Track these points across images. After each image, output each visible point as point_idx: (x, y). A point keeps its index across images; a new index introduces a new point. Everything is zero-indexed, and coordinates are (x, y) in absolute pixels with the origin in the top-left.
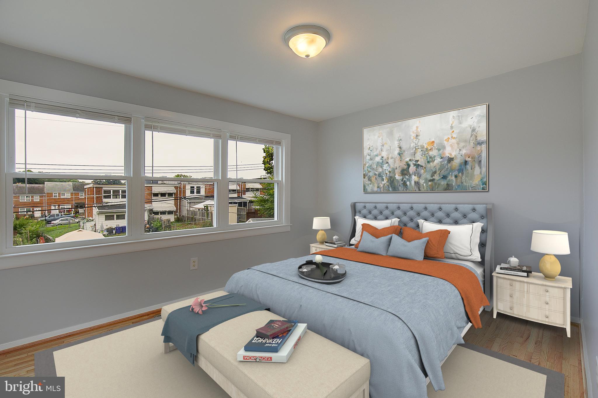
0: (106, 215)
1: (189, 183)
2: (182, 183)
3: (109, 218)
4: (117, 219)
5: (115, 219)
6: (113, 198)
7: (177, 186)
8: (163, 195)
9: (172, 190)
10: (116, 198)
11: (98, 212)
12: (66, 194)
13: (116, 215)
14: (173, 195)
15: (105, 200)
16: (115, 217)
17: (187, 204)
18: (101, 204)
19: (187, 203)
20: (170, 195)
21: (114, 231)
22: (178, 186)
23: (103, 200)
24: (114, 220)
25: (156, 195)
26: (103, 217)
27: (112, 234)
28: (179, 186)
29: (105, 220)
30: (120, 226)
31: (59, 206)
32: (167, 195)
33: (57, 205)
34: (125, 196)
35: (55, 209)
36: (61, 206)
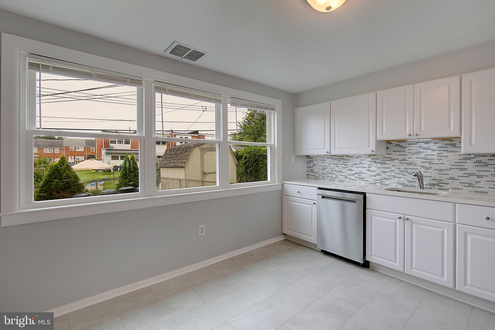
0: (112, 155)
1: (179, 134)
2: (173, 134)
3: (115, 158)
4: (121, 159)
5: (120, 159)
6: (118, 144)
8: (158, 143)
10: (120, 144)
11: (106, 153)
12: (80, 148)
13: (121, 156)
15: (111, 145)
16: (120, 157)
18: (108, 148)
22: (170, 136)
23: (110, 145)
24: (119, 160)
26: (109, 157)
27: (117, 171)
29: (112, 160)
31: (75, 157)
32: (161, 144)
33: (73, 156)
34: (127, 142)
35: (72, 160)
36: (76, 157)
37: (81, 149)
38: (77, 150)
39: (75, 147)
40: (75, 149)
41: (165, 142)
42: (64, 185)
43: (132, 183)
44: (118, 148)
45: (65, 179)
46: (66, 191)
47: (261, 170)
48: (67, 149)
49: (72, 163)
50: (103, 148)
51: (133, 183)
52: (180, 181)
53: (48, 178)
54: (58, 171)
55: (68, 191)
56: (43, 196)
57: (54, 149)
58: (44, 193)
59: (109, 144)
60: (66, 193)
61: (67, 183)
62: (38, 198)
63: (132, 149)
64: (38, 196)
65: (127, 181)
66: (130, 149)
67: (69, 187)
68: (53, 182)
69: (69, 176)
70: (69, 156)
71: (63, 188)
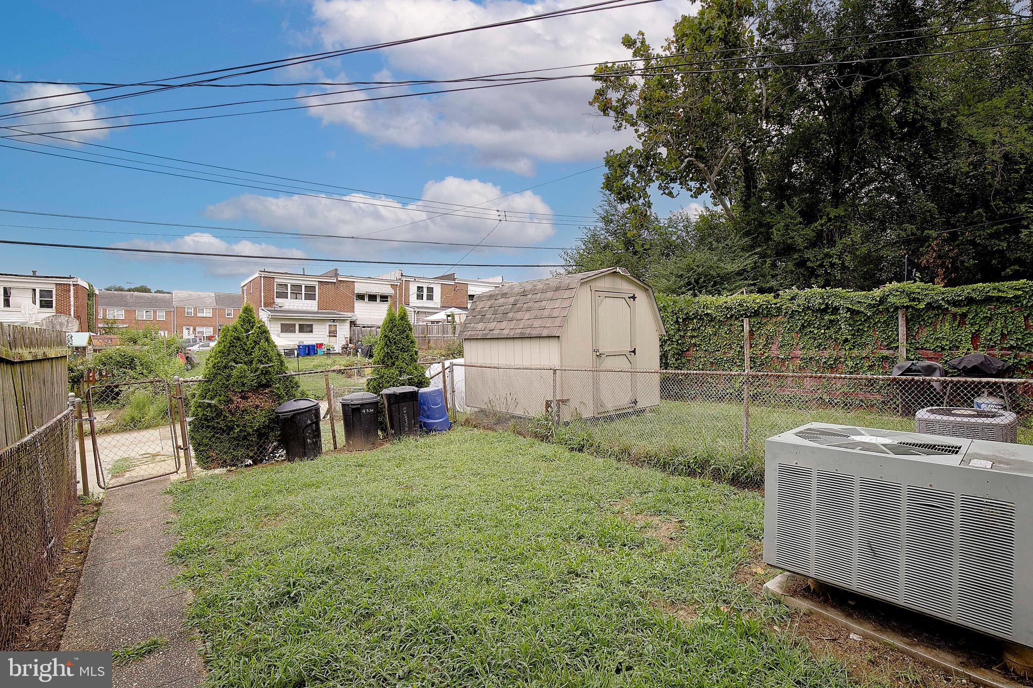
0: (282, 322)
2: (404, 279)
3: (288, 328)
4: (299, 332)
5: (297, 330)
6: (291, 299)
7: (395, 283)
8: (372, 298)
9: (387, 290)
10: (296, 299)
11: (269, 317)
12: (205, 310)
13: (299, 324)
14: (389, 299)
15: (277, 301)
16: (297, 327)
17: (413, 315)
18: (273, 307)
19: (413, 312)
20: (384, 298)
21: (296, 352)
24: (295, 332)
25: (361, 297)
26: (276, 326)
28: (399, 284)
29: (281, 332)
30: (306, 343)
31: (194, 330)
32: (378, 299)
33: (192, 327)
34: (310, 297)
35: (189, 334)
36: (198, 329)
37: (207, 313)
38: (199, 315)
39: (195, 309)
40: (195, 314)
41: (386, 297)
42: (258, 378)
43: (405, 377)
44: (291, 308)
45: (260, 361)
46: (262, 395)
47: (691, 352)
48: (180, 310)
49: (191, 340)
50: (263, 308)
51: (408, 377)
52: (555, 373)
53: (219, 359)
54: (242, 343)
55: (266, 393)
56: (209, 405)
57: (155, 312)
58: (212, 399)
59: (274, 300)
60: (261, 399)
61: (266, 372)
62: (199, 409)
63: (320, 311)
64: (200, 406)
65: (394, 371)
66: (316, 309)
67: (267, 385)
68: (232, 370)
69: (268, 354)
70: (184, 327)
71: (255, 386)
